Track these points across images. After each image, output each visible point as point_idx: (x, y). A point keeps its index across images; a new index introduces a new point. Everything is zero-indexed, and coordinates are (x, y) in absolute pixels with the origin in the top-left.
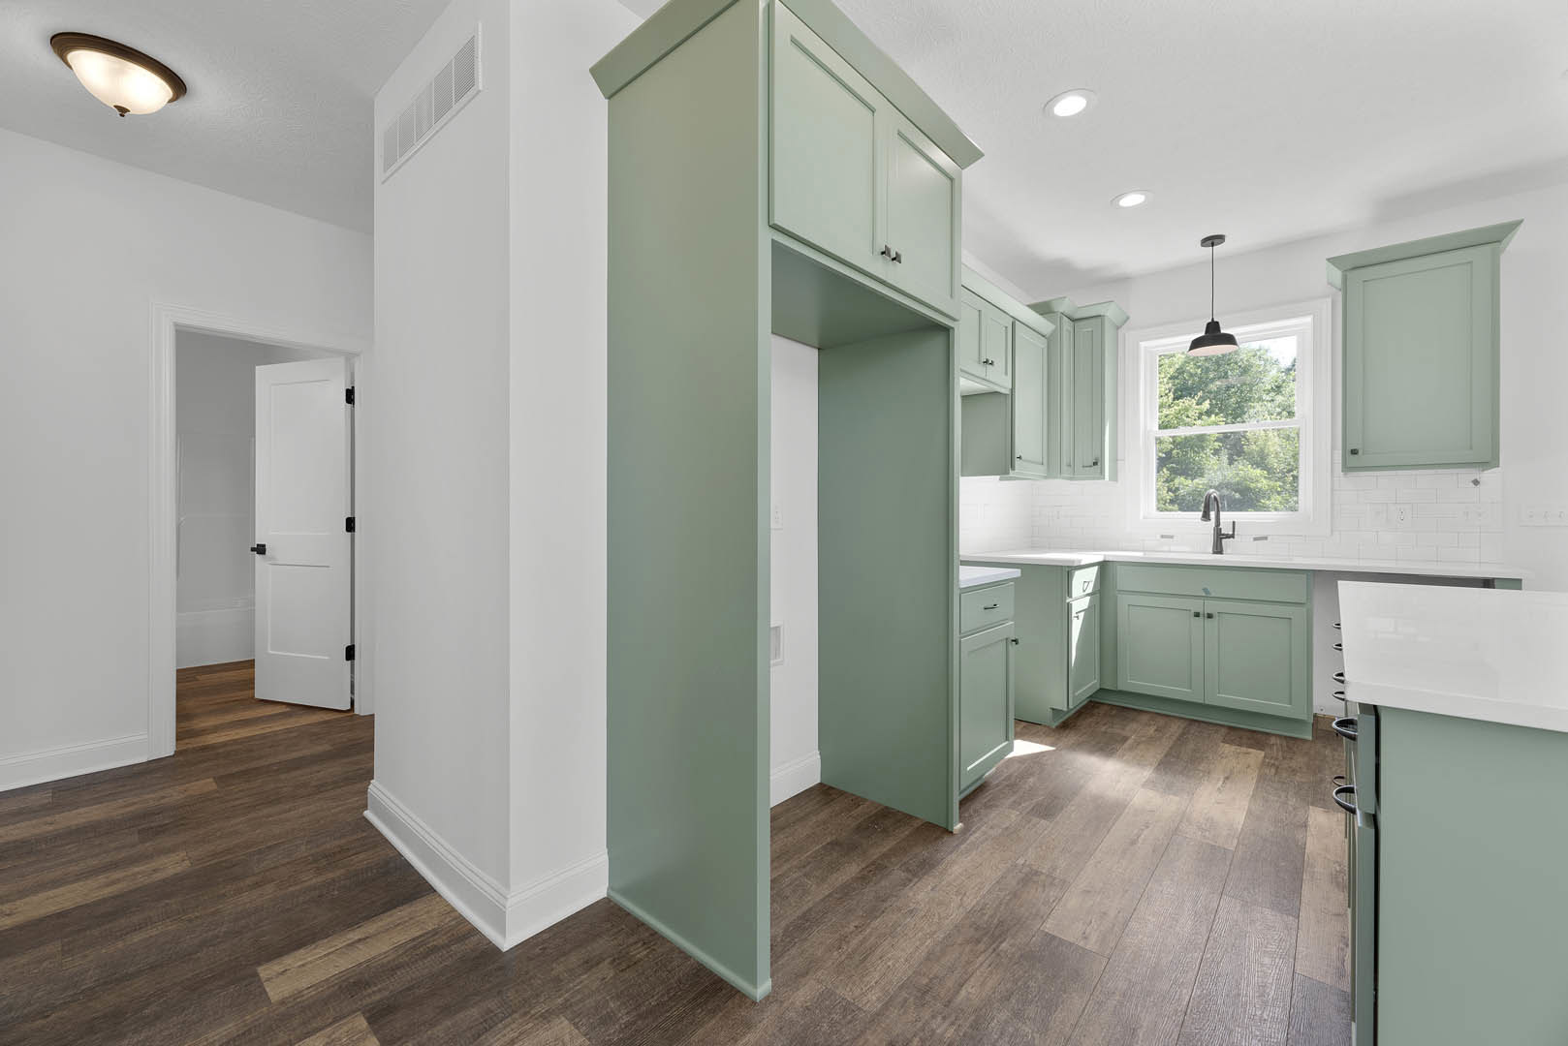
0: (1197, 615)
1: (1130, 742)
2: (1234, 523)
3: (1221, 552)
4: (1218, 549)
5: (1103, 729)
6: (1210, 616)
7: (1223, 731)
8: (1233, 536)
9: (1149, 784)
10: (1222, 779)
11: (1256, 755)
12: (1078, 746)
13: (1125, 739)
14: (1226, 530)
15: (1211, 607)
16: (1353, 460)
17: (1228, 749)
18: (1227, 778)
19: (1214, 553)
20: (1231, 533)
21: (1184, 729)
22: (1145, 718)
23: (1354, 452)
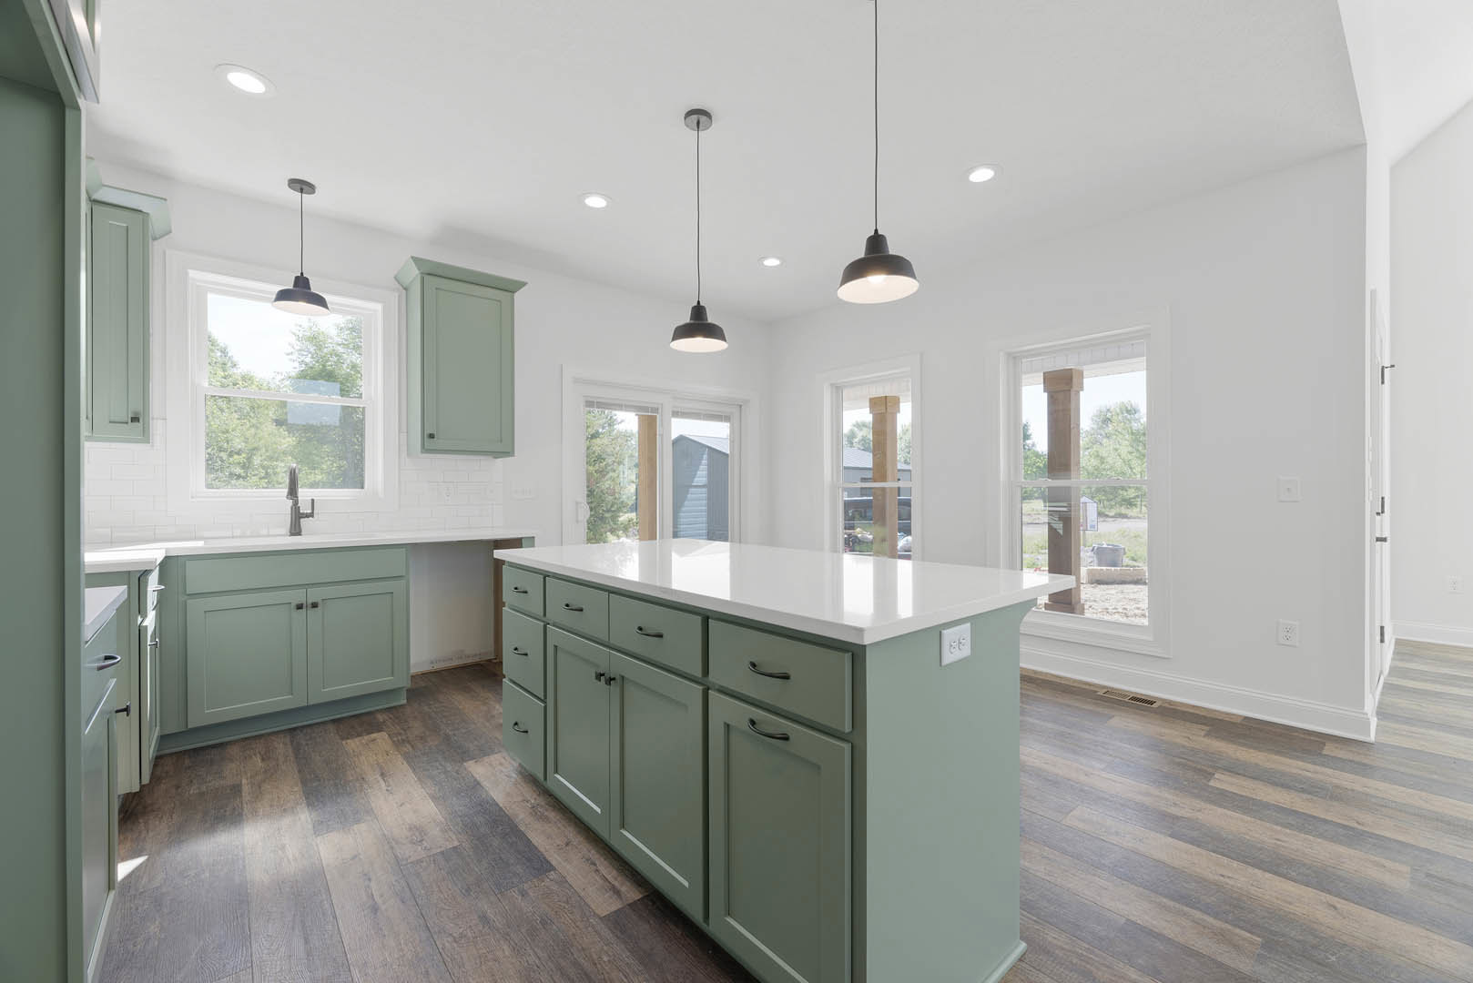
0: (300, 607)
1: (246, 789)
2: (313, 500)
3: (299, 534)
4: (296, 530)
5: (193, 790)
6: (315, 605)
7: (331, 727)
8: (311, 515)
9: (319, 828)
10: (380, 778)
11: (381, 738)
12: (180, 833)
13: (236, 790)
14: (305, 509)
15: (315, 594)
16: (429, 443)
17: (352, 744)
18: (382, 775)
19: (292, 534)
20: (309, 511)
21: (292, 742)
22: (234, 751)
23: (432, 436)
